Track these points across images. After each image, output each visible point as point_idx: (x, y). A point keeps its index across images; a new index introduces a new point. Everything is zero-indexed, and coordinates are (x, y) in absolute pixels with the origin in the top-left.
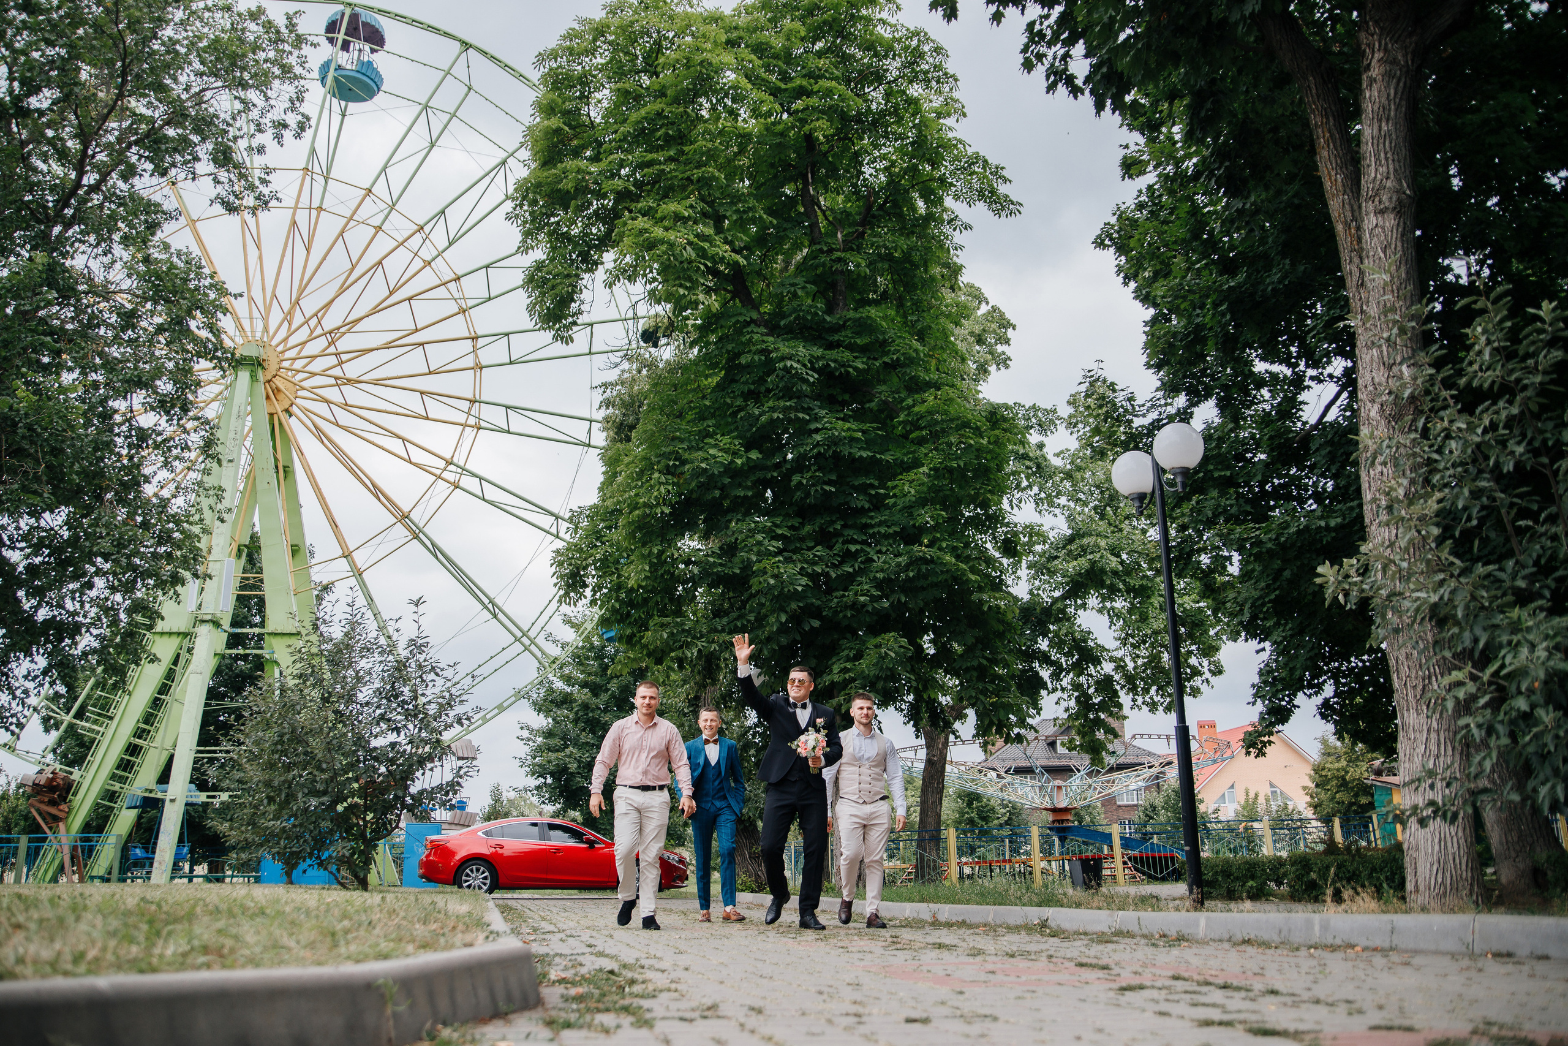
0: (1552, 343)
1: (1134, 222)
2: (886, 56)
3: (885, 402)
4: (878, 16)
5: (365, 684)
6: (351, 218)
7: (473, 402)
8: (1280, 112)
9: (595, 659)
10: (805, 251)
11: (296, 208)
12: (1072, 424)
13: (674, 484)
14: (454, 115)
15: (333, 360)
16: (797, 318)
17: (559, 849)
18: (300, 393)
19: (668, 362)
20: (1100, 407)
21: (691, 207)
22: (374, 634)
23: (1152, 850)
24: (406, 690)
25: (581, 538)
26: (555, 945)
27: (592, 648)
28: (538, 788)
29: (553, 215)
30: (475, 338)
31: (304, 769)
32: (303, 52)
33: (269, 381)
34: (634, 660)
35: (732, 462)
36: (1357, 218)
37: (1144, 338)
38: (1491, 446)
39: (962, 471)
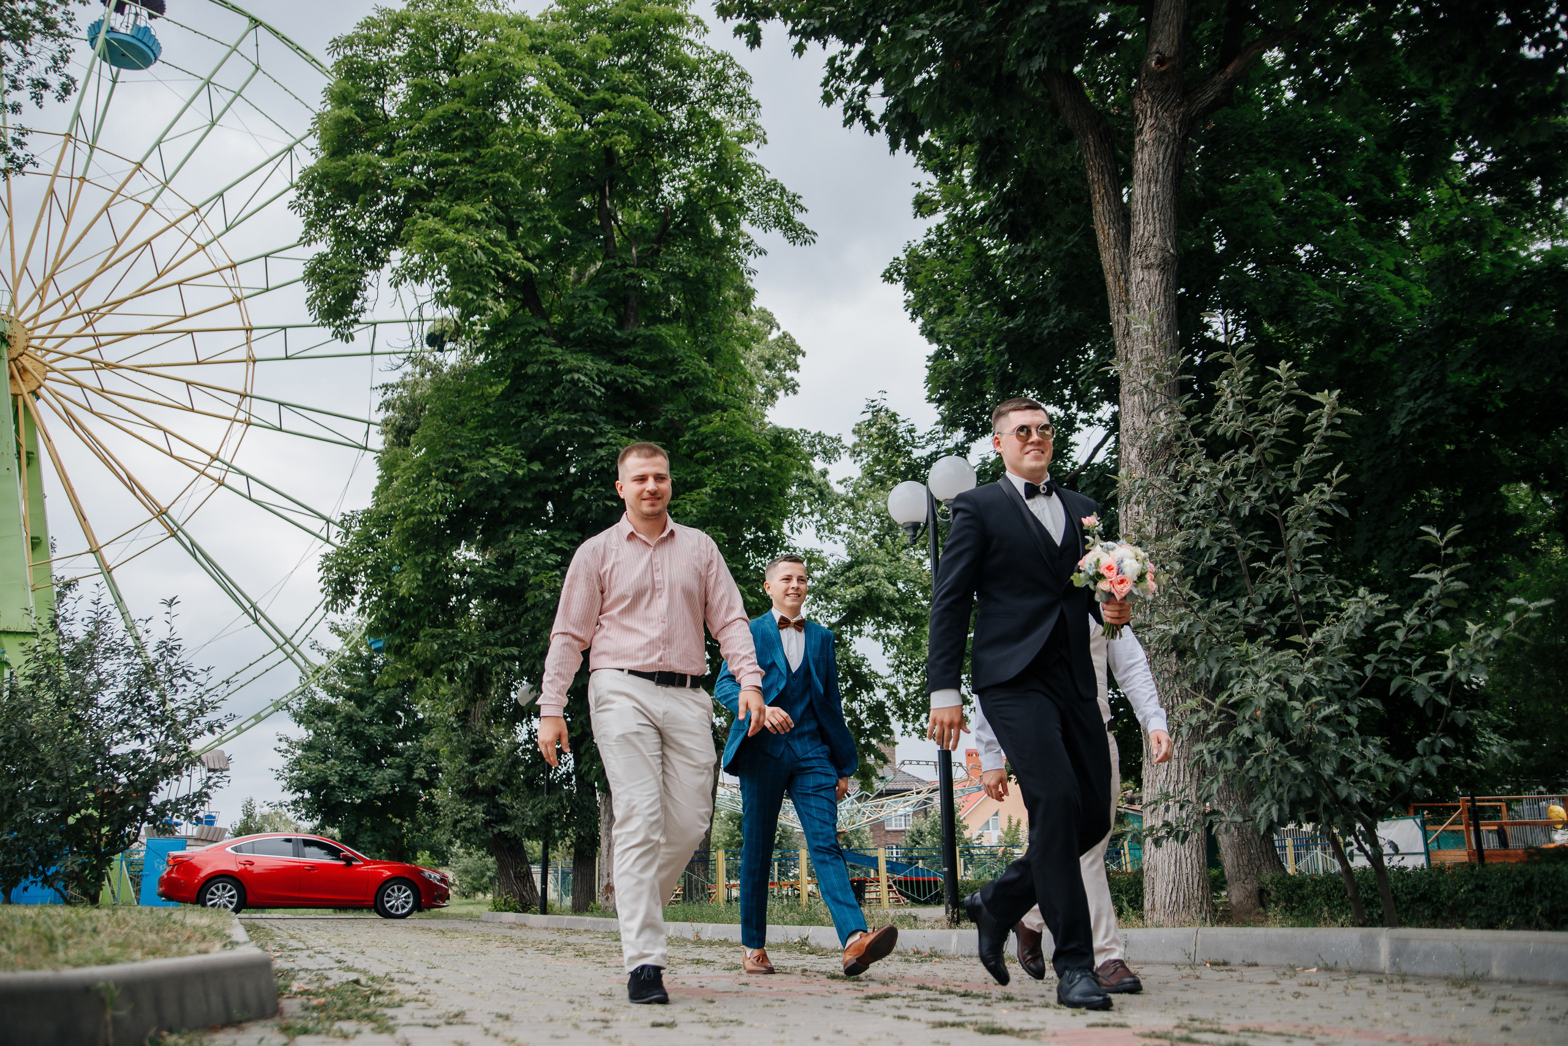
0: (1286, 400)
1: (922, 259)
2: (691, 77)
3: (672, 421)
4: (685, 37)
5: (108, 687)
6: (118, 193)
7: (243, 396)
8: (1061, 165)
9: (362, 669)
10: (599, 264)
11: (55, 176)
12: (855, 453)
13: (452, 492)
14: (239, 94)
15: (90, 342)
16: (588, 331)
17: (314, 867)
18: (49, 375)
19: (453, 367)
20: (882, 437)
21: (485, 210)
22: (121, 634)
23: (917, 874)
24: (153, 695)
25: (351, 543)
26: (302, 961)
27: (360, 657)
28: (295, 803)
29: (340, 207)
30: (249, 330)
31: (33, 778)
32: (69, 8)
33: (14, 360)
34: (402, 671)
35: (514, 472)
36: (1125, 271)
37: (926, 372)
38: (1231, 492)
39: (745, 493)
